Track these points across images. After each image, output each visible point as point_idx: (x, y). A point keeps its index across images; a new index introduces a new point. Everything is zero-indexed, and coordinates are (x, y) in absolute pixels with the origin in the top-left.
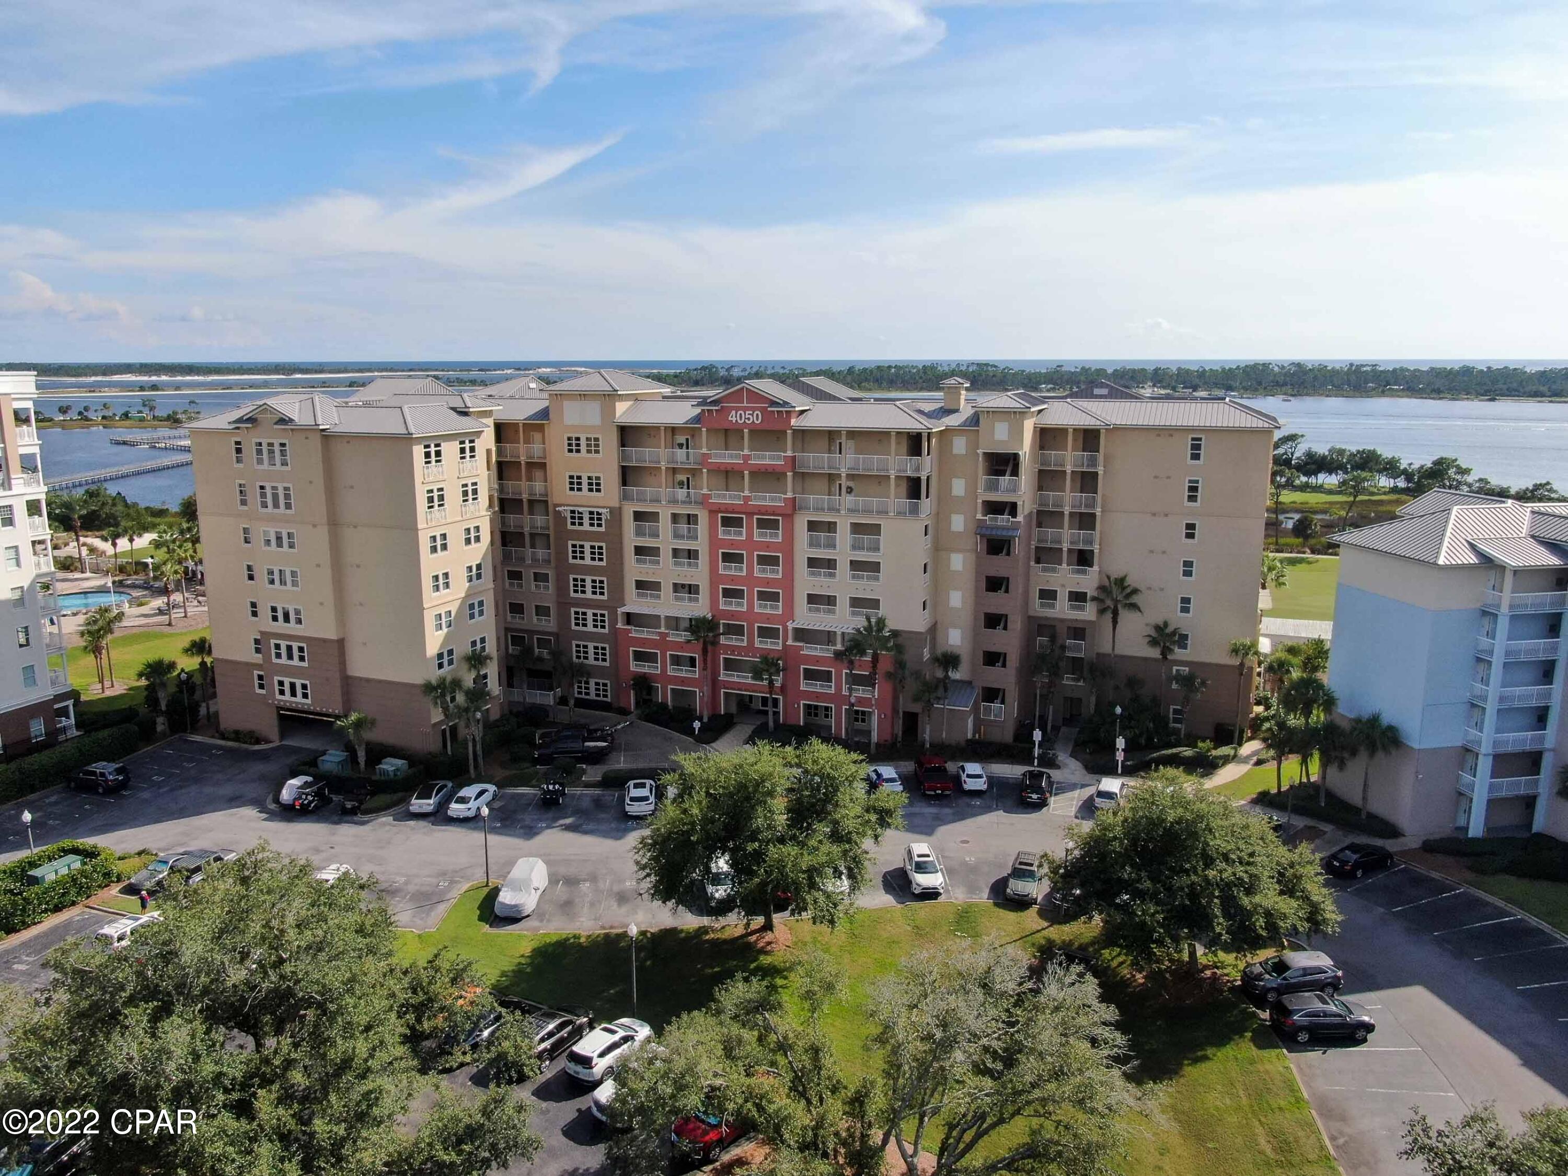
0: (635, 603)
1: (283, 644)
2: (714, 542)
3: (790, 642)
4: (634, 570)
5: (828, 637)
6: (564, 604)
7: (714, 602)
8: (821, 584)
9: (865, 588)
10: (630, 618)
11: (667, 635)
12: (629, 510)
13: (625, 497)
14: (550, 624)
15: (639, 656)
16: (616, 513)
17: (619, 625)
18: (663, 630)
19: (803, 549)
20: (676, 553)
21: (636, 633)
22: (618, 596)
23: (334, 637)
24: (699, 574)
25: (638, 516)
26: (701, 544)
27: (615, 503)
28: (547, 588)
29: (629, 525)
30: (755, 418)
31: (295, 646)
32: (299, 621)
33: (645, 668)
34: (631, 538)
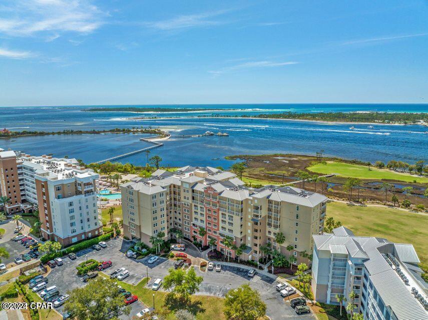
0: (194, 222)
1: (132, 224)
2: (206, 214)
3: (218, 235)
4: (194, 216)
5: (224, 236)
6: (183, 219)
7: (206, 225)
8: (224, 225)
9: (230, 227)
12: (193, 204)
14: (181, 222)
15: (194, 231)
17: (191, 225)
18: (198, 228)
19: (221, 218)
20: (201, 214)
21: (194, 227)
22: (191, 220)
23: (139, 225)
24: (204, 219)
29: (193, 207)
30: (213, 193)
32: (134, 221)
33: (195, 234)
34: (193, 210)
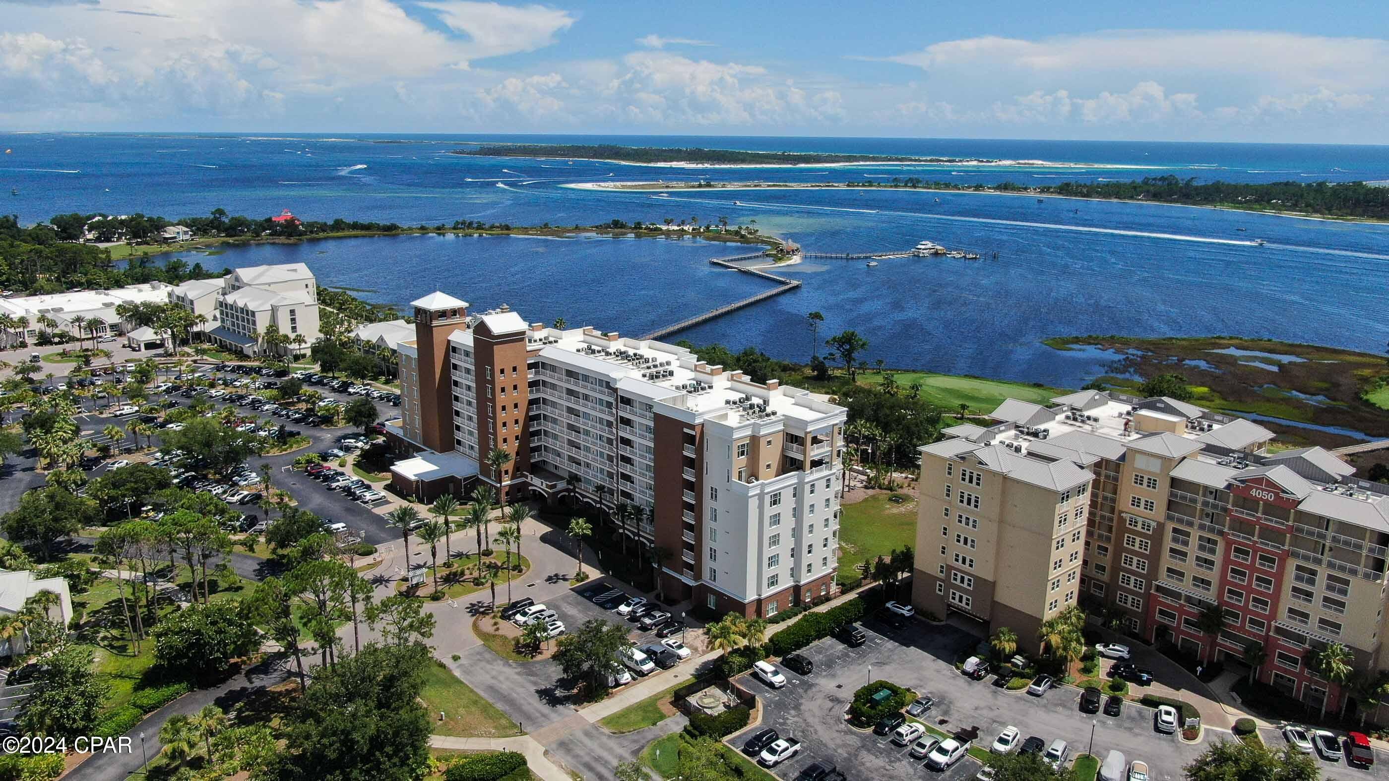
0: (1164, 581)
1: (959, 575)
2: (1227, 560)
3: (1271, 634)
4: (1167, 561)
5: (1300, 639)
6: (1116, 569)
7: (1220, 595)
8: (1300, 605)
9: (1331, 615)
10: (1159, 588)
11: (1185, 606)
12: (1170, 526)
13: (1170, 518)
14: (1105, 577)
15: (1161, 612)
16: (1161, 527)
17: (1152, 591)
18: (1182, 602)
19: (1290, 579)
20: (1198, 559)
21: (1162, 598)
22: (1153, 573)
23: (990, 578)
24: (1212, 575)
25: (1175, 530)
26: (1217, 558)
27: (1162, 520)
28: (1106, 555)
29: (1169, 535)
30: (1271, 497)
31: (966, 578)
32: (971, 566)
33: (1166, 621)
34: (1168, 543)
